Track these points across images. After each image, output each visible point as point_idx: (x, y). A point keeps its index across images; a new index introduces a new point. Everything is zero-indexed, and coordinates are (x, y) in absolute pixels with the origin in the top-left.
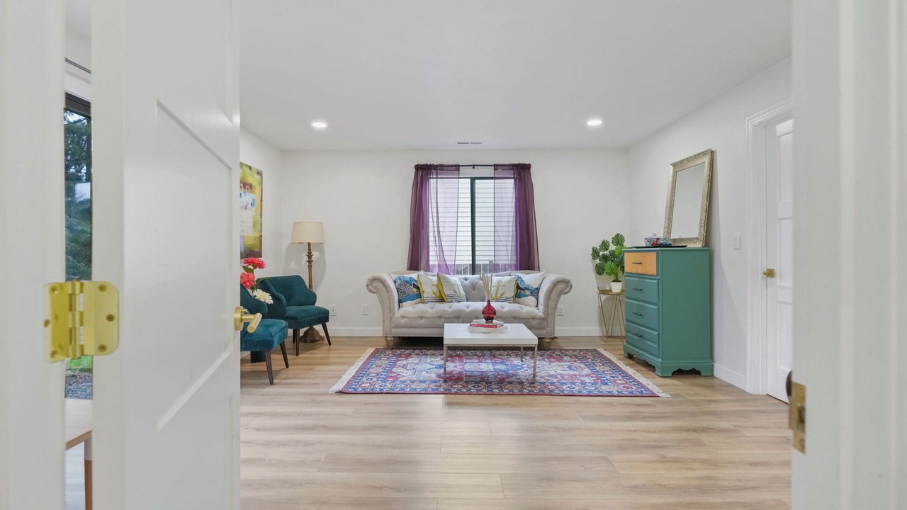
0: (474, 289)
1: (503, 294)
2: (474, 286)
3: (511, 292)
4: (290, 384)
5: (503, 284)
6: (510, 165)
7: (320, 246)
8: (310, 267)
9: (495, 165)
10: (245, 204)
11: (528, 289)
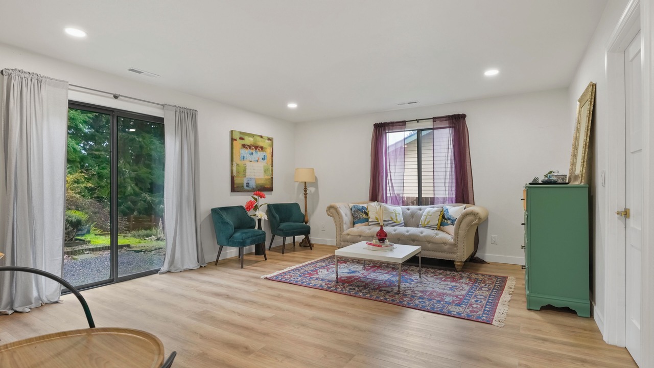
0: (413, 217)
1: (428, 222)
2: (413, 215)
3: (435, 221)
4: (253, 270)
5: (430, 214)
6: (446, 117)
7: (315, 184)
8: (306, 197)
9: (433, 118)
10: (257, 159)
11: (449, 219)
